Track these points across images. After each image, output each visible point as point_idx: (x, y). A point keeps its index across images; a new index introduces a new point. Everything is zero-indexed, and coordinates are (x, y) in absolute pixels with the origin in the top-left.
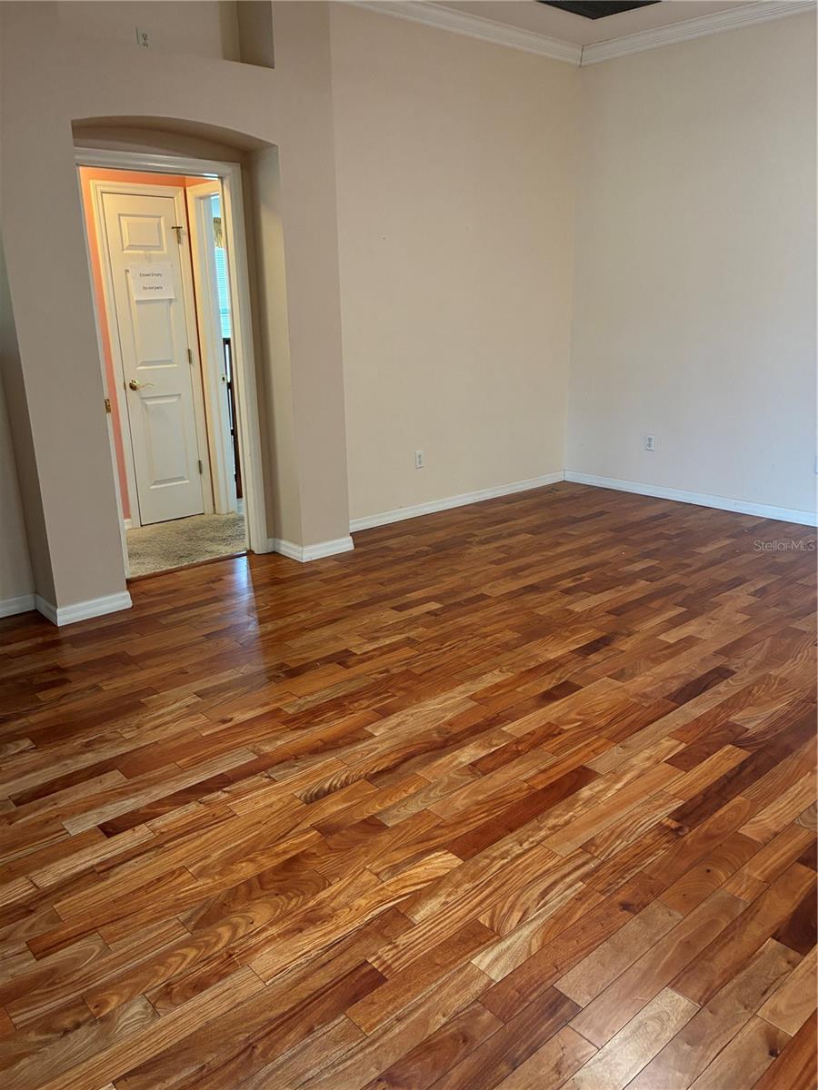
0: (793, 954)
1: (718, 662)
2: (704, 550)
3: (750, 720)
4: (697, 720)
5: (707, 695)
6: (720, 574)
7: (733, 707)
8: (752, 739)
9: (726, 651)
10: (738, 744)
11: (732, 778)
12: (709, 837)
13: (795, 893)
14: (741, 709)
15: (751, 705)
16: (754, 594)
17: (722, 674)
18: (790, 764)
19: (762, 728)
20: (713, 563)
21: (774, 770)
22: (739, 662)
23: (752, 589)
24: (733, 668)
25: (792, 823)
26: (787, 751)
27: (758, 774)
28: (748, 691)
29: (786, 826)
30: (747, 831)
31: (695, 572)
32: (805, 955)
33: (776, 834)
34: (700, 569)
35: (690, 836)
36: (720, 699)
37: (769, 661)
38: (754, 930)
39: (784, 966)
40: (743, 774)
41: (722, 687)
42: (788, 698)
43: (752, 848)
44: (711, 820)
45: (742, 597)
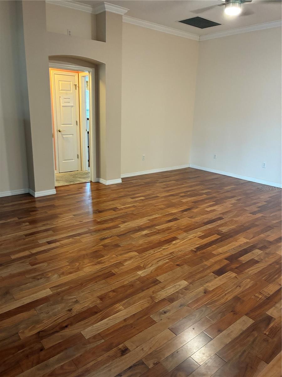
0: (216, 276)
1: (220, 216)
2: (226, 188)
3: (224, 229)
4: (210, 229)
5: (214, 223)
6: (229, 194)
7: (220, 226)
8: (223, 233)
9: (223, 214)
10: (218, 234)
11: (214, 241)
12: (204, 253)
13: (221, 265)
14: (222, 227)
15: (225, 226)
16: (236, 200)
17: (220, 219)
18: (231, 239)
19: (226, 231)
20: (228, 192)
21: (226, 240)
22: (226, 216)
23: (237, 199)
24: (224, 217)
25: (226, 251)
26: (231, 237)
27: (221, 241)
28: (226, 223)
29: (224, 252)
30: (214, 252)
31: (221, 194)
32: (219, 276)
33: (221, 253)
34: (224, 193)
35: (198, 253)
36: (217, 224)
37: (234, 216)
38: (208, 271)
39: (213, 278)
40: (218, 241)
41: (219, 222)
42: (236, 225)
43: (214, 255)
44: (205, 250)
45: (233, 201)
